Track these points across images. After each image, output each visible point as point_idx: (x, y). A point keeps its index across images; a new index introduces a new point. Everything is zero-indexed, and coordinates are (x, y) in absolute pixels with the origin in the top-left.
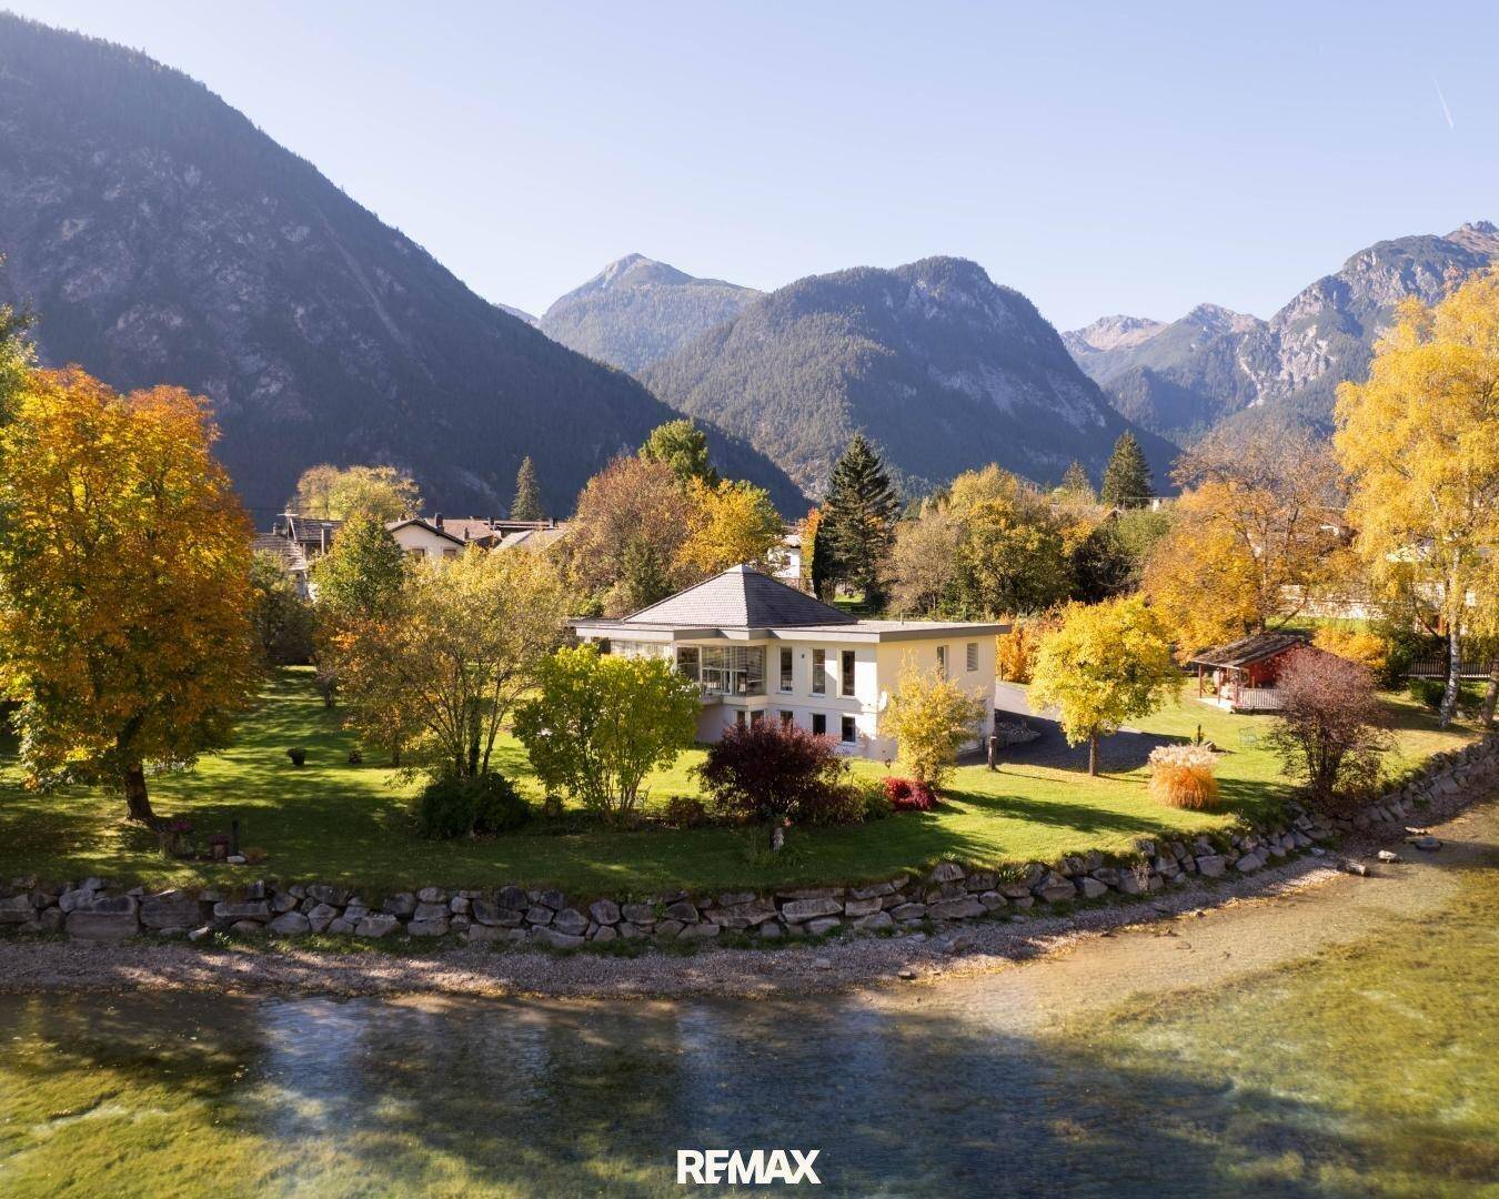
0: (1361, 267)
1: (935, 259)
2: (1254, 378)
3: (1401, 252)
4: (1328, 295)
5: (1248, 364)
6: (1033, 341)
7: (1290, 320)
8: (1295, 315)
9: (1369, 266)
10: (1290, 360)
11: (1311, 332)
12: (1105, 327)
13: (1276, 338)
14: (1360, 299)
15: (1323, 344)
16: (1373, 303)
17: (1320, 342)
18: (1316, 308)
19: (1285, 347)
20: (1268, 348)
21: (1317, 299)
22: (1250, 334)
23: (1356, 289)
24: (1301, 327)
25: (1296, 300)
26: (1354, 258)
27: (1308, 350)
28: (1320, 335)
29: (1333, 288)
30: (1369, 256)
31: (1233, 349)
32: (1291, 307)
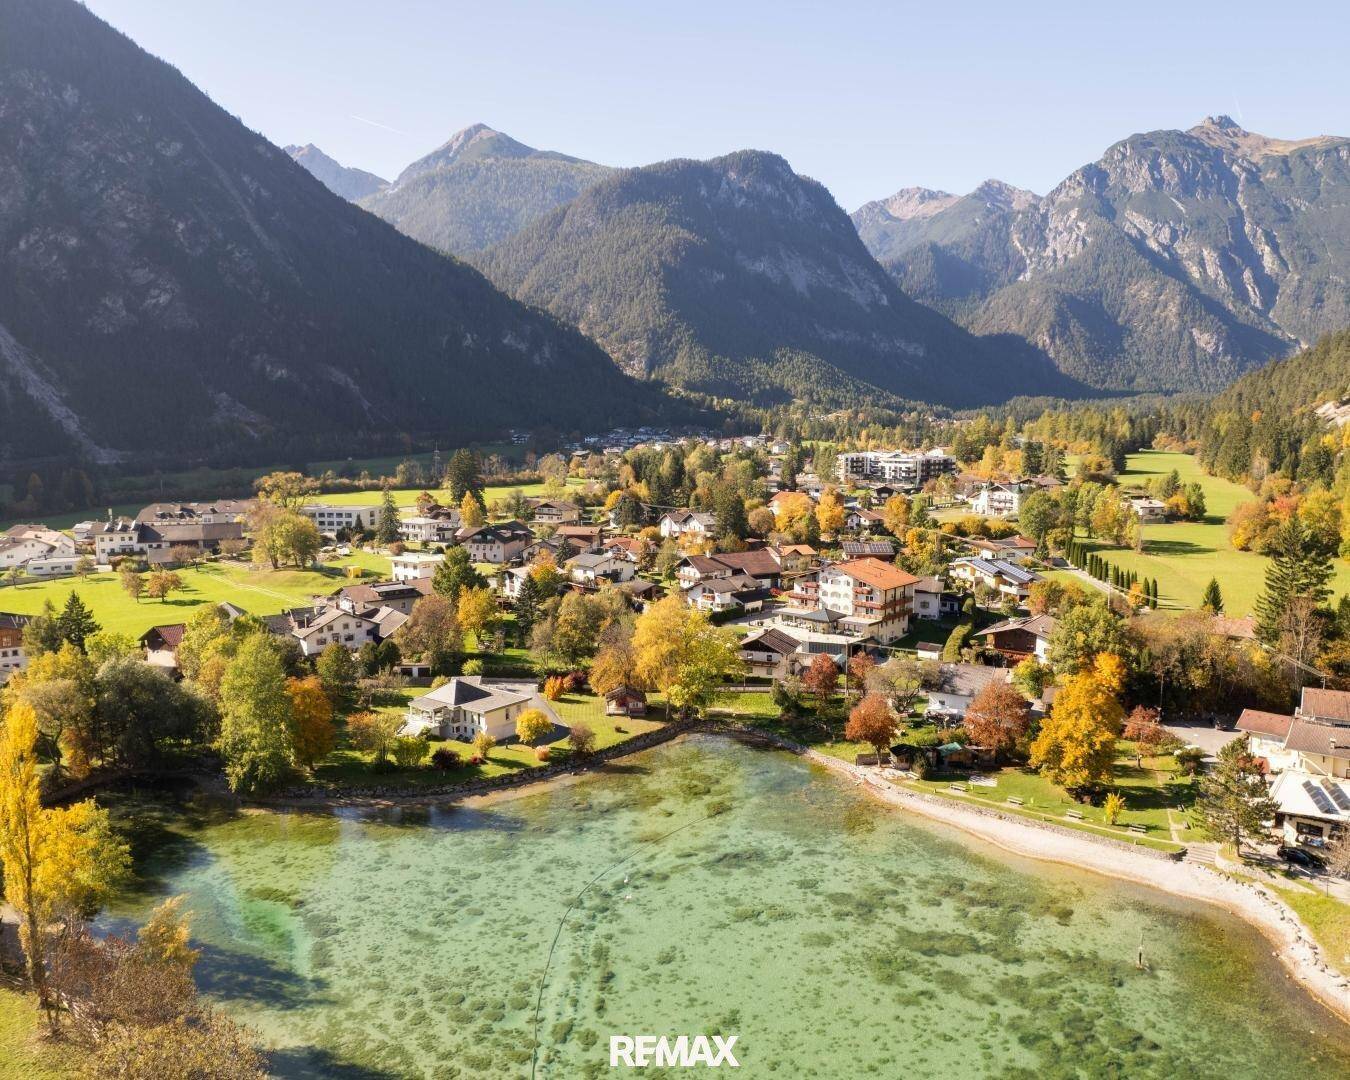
0: (1117, 157)
1: (745, 152)
2: (1024, 253)
3: (1151, 144)
4: (1089, 181)
5: (1020, 241)
6: (828, 227)
7: (1056, 204)
8: (1062, 197)
9: (1124, 156)
10: (1055, 238)
11: (1074, 214)
12: (906, 197)
13: (1045, 217)
14: (1115, 185)
15: (1082, 225)
16: (1125, 190)
17: (1080, 224)
18: (1079, 192)
19: (1051, 226)
20: (1038, 227)
21: (1079, 184)
22: (1023, 213)
23: (1113, 176)
24: (1064, 209)
25: (1063, 184)
26: (1112, 149)
27: (1070, 230)
28: (1081, 217)
29: (1093, 174)
30: (1125, 147)
31: (1008, 227)
32: (1058, 190)
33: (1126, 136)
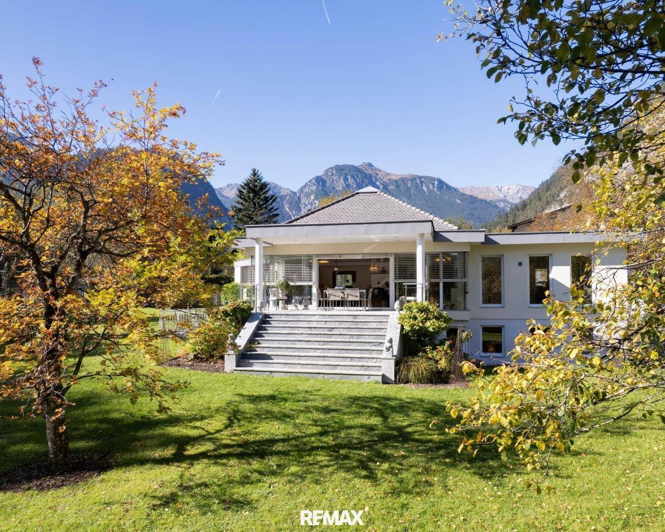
0: (330, 174)
2: (291, 214)
3: (344, 170)
4: (318, 183)
5: (288, 207)
7: (304, 192)
8: (306, 190)
9: (333, 174)
10: (304, 208)
11: (312, 197)
12: (231, 188)
13: (299, 198)
14: (329, 186)
15: (317, 202)
16: (334, 188)
17: (315, 201)
18: (314, 188)
19: (302, 202)
20: (296, 202)
21: (314, 184)
22: (289, 196)
23: (328, 182)
24: (308, 195)
25: (306, 184)
26: (327, 170)
27: (311, 204)
28: (316, 199)
29: (319, 180)
30: (332, 170)
31: (283, 202)
32: (305, 187)
33: (333, 165)
